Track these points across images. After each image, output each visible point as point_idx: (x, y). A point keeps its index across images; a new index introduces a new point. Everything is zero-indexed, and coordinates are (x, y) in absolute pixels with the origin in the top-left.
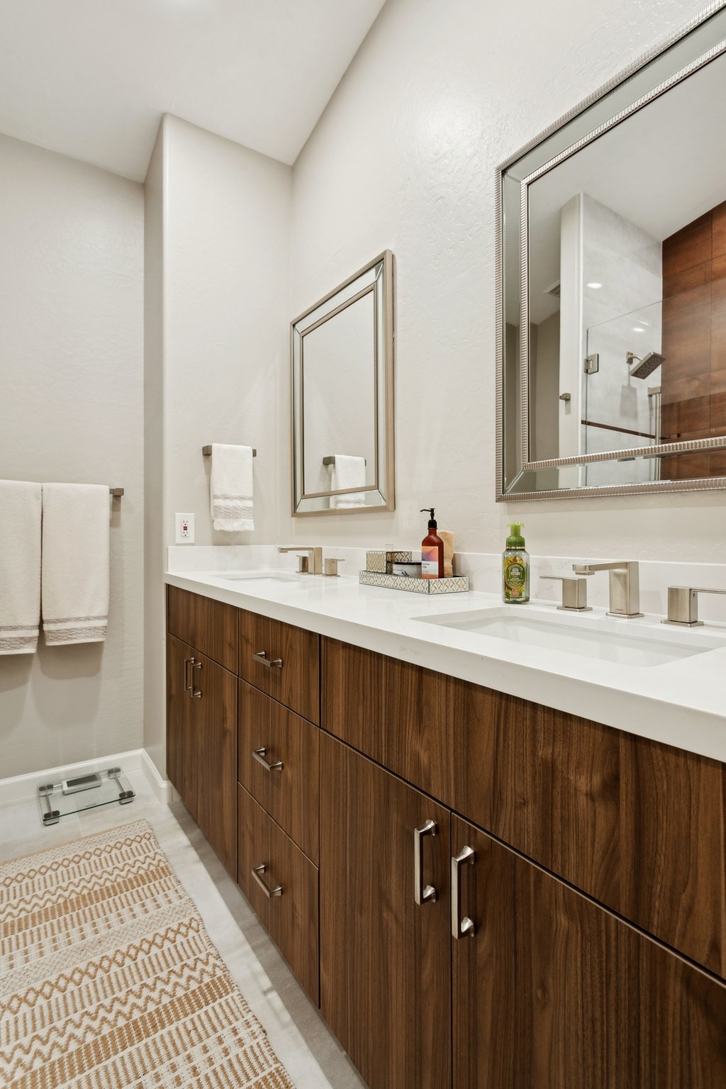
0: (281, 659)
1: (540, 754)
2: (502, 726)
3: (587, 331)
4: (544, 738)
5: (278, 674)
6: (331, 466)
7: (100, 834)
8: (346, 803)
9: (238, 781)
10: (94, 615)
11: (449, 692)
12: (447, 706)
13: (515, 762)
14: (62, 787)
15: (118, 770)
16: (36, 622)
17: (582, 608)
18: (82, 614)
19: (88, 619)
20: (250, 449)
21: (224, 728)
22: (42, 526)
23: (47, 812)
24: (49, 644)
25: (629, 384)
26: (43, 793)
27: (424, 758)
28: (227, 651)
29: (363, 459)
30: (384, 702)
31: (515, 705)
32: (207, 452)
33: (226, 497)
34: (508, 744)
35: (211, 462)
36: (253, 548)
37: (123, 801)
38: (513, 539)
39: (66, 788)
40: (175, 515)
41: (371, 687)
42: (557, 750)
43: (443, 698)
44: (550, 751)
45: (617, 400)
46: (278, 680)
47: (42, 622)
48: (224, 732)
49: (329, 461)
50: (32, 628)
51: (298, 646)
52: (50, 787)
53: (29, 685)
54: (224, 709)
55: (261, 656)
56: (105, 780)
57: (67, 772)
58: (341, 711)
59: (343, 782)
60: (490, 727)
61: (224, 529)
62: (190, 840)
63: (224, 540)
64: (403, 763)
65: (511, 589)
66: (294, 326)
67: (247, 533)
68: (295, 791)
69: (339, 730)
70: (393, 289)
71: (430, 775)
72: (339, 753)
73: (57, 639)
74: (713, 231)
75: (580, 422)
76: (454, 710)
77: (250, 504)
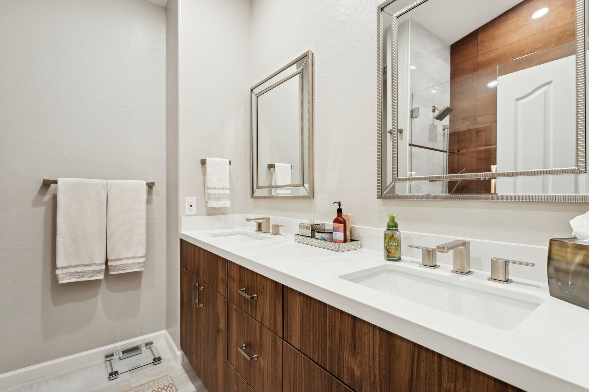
0: (257, 294)
1: (445, 386)
2: (415, 363)
3: (412, 95)
4: (448, 377)
5: (254, 303)
6: (272, 169)
7: (142, 385)
8: (302, 388)
9: (227, 360)
10: (138, 255)
11: (376, 334)
12: (374, 343)
13: (426, 388)
14: (119, 354)
15: (151, 343)
16: (104, 261)
17: (434, 266)
18: (131, 255)
19: (134, 258)
20: (227, 161)
21: (218, 328)
22: (107, 205)
23: (110, 372)
24: (111, 273)
25: (433, 124)
26: (108, 359)
27: (357, 372)
28: (220, 283)
29: (290, 165)
30: (328, 332)
31: (425, 352)
32: (203, 162)
33: (214, 189)
34: (420, 375)
35: (205, 168)
36: (229, 216)
37: (155, 363)
38: (391, 223)
39: (121, 355)
40: (185, 199)
41: (319, 322)
42: (458, 387)
43: (371, 338)
44: (453, 386)
45: (427, 132)
46: (254, 306)
47: (107, 260)
48: (218, 331)
49: (271, 166)
50: (101, 264)
51: (268, 288)
52: (112, 355)
53: (99, 297)
54: (218, 317)
55: (243, 291)
56: (144, 349)
57: (121, 346)
58: (297, 332)
59: (300, 375)
60: (406, 362)
61: (213, 206)
62: (195, 387)
63: (213, 212)
64: (342, 372)
65: (390, 253)
66: (252, 90)
67: (226, 208)
68: (266, 373)
69: (296, 342)
70: (312, 72)
71: (361, 383)
72: (296, 357)
73: (116, 270)
74: (478, 41)
75: (408, 145)
76: (380, 347)
77: (228, 192)
